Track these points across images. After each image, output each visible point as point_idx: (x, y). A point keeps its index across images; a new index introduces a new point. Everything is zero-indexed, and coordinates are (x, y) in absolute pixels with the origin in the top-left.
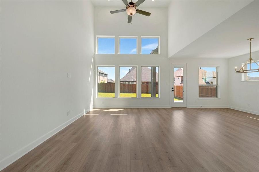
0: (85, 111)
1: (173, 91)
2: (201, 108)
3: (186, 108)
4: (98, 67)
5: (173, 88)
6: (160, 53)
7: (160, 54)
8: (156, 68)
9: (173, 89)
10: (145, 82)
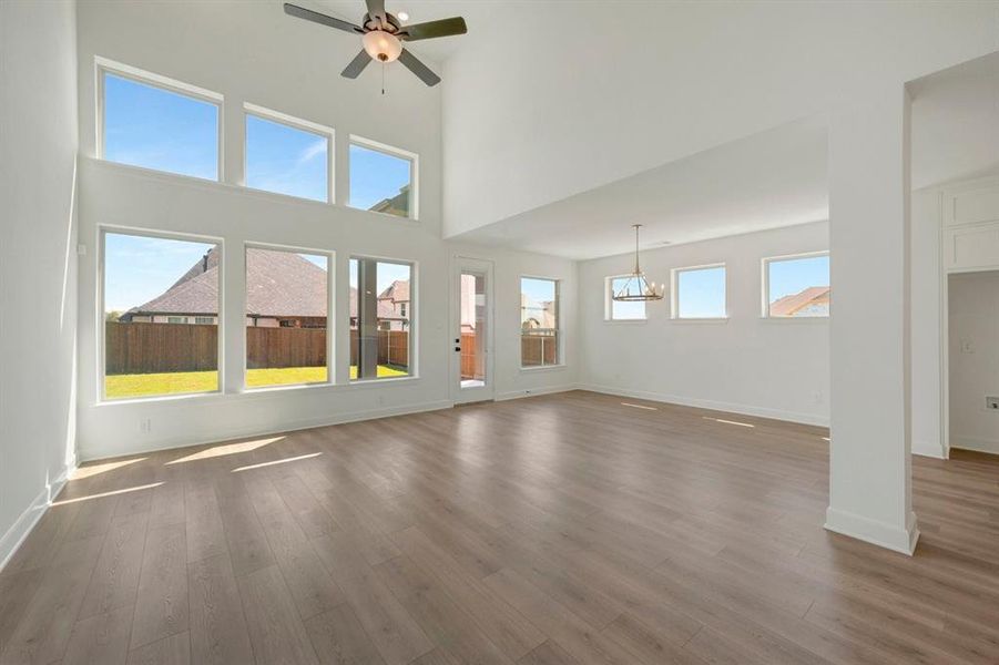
0: (48, 487)
1: (458, 349)
2: (529, 395)
3: (492, 401)
4: (103, 231)
5: (458, 341)
6: (420, 217)
7: (416, 218)
8: (375, 265)
9: (458, 345)
10: (298, 318)
